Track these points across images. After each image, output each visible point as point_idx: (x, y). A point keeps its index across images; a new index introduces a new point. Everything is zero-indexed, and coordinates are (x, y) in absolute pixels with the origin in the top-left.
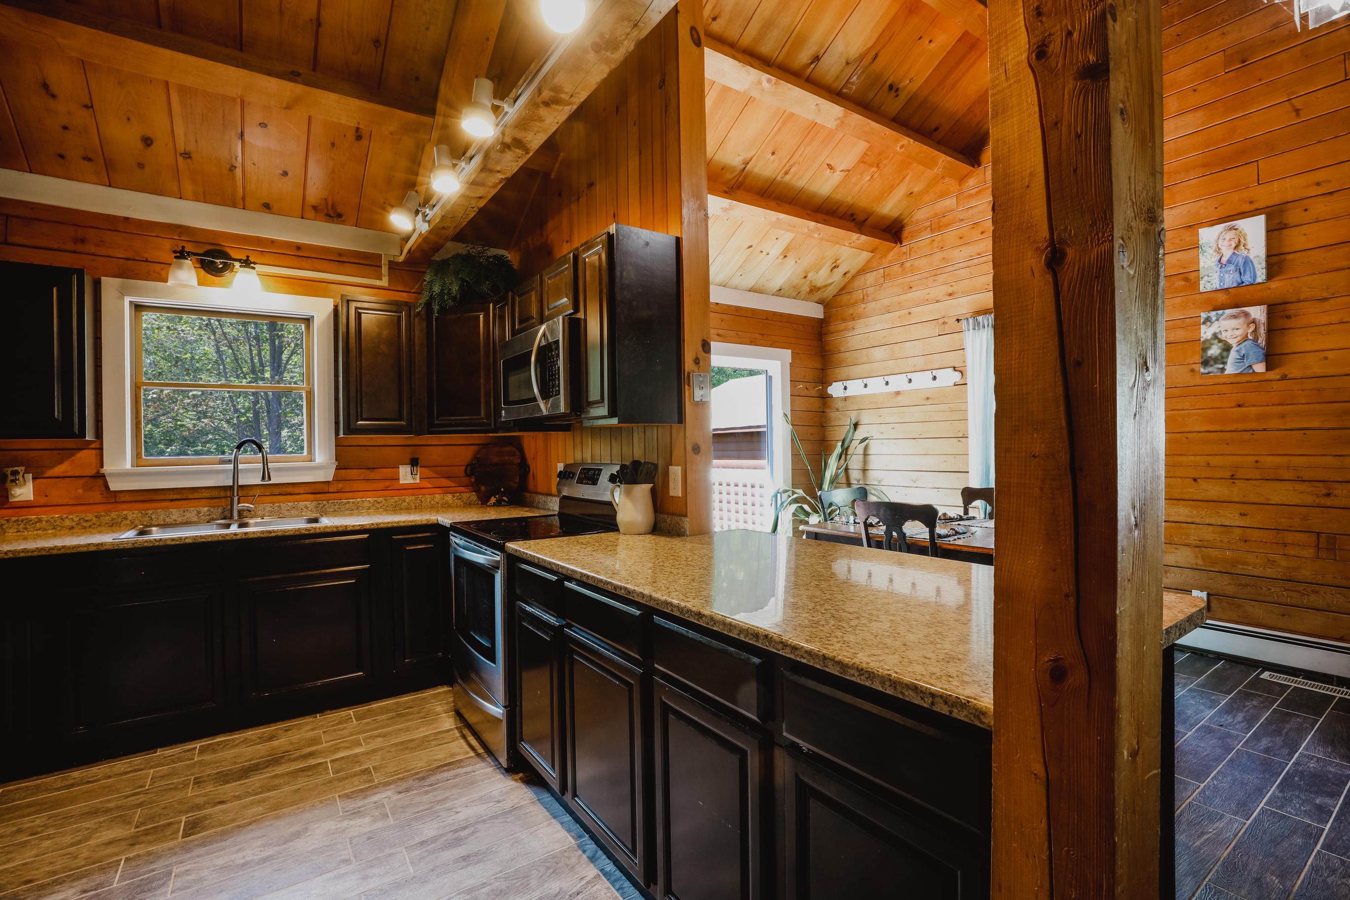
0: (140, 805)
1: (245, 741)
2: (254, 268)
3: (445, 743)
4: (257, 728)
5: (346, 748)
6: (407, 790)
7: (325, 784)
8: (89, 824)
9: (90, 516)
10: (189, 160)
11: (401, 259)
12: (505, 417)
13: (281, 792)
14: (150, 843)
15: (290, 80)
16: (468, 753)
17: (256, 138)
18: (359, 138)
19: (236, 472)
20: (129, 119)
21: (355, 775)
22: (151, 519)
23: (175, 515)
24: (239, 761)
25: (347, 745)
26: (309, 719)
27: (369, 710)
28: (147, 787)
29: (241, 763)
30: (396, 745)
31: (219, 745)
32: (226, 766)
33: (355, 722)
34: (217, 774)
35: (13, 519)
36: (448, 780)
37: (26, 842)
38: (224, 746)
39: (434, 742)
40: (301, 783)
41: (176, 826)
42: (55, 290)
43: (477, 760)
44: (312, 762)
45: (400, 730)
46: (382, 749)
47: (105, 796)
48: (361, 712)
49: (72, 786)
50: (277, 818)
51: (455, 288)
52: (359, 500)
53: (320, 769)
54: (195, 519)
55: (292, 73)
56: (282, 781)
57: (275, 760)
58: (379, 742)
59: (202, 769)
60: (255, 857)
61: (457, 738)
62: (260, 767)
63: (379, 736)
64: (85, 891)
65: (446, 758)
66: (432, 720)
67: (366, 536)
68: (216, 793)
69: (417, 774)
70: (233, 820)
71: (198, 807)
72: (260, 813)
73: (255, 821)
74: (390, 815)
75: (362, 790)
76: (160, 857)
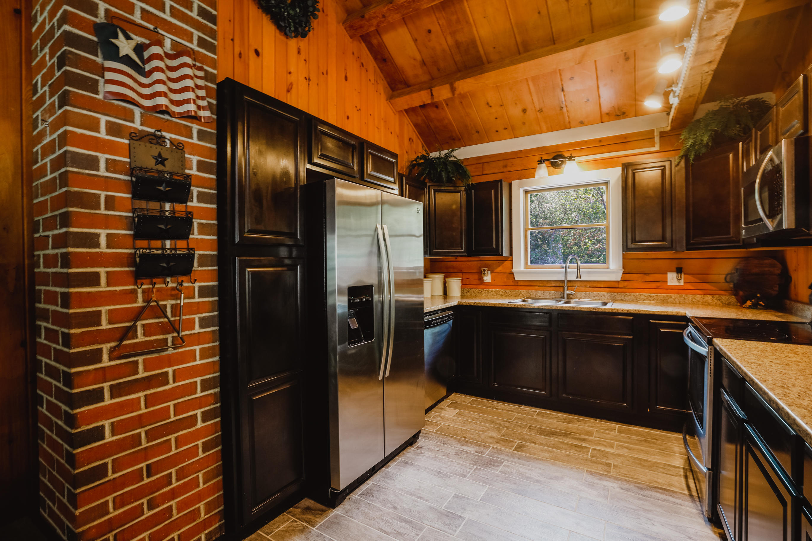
0: (507, 427)
1: (558, 418)
2: (574, 160)
3: (669, 474)
4: (565, 413)
5: (604, 445)
6: (627, 490)
7: (583, 460)
8: (489, 425)
9: (508, 291)
10: (542, 113)
11: (669, 128)
12: (744, 236)
13: (561, 452)
14: (503, 445)
15: (578, 46)
16: (683, 490)
17: (571, 87)
18: (627, 59)
19: (566, 274)
20: (516, 104)
21: (601, 464)
22: (530, 295)
23: (540, 293)
24: (551, 426)
25: (605, 444)
26: (592, 420)
27: (628, 430)
28: (512, 421)
29: (551, 428)
30: (635, 458)
31: (546, 415)
32: (544, 426)
33: (616, 433)
34: (539, 428)
35: (485, 289)
36: (658, 499)
37: (470, 422)
38: (548, 415)
39: (661, 470)
40: (572, 452)
41: (514, 443)
42: (493, 191)
43: (689, 498)
44: (583, 444)
45: (642, 450)
46: (624, 456)
47: (498, 417)
48: (623, 428)
49: (490, 407)
50: (553, 464)
51: (706, 139)
52: (637, 294)
53: (585, 450)
54: (548, 297)
55: (580, 41)
56: (564, 446)
57: (565, 434)
58: (624, 452)
59: (535, 423)
60: (535, 478)
61: (680, 476)
62: (558, 434)
63: (627, 448)
64: (476, 452)
65: (665, 484)
66: (667, 454)
67: (631, 318)
68: (534, 437)
69: (639, 483)
70: (535, 454)
71: (525, 440)
72: (547, 457)
73: (543, 460)
74: (609, 498)
75: (600, 474)
76: (503, 454)
